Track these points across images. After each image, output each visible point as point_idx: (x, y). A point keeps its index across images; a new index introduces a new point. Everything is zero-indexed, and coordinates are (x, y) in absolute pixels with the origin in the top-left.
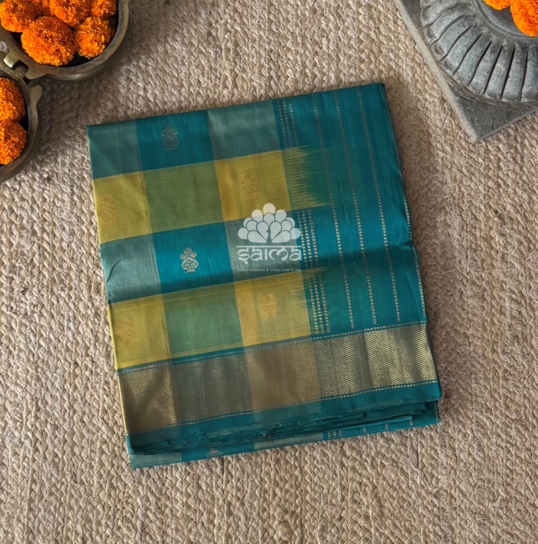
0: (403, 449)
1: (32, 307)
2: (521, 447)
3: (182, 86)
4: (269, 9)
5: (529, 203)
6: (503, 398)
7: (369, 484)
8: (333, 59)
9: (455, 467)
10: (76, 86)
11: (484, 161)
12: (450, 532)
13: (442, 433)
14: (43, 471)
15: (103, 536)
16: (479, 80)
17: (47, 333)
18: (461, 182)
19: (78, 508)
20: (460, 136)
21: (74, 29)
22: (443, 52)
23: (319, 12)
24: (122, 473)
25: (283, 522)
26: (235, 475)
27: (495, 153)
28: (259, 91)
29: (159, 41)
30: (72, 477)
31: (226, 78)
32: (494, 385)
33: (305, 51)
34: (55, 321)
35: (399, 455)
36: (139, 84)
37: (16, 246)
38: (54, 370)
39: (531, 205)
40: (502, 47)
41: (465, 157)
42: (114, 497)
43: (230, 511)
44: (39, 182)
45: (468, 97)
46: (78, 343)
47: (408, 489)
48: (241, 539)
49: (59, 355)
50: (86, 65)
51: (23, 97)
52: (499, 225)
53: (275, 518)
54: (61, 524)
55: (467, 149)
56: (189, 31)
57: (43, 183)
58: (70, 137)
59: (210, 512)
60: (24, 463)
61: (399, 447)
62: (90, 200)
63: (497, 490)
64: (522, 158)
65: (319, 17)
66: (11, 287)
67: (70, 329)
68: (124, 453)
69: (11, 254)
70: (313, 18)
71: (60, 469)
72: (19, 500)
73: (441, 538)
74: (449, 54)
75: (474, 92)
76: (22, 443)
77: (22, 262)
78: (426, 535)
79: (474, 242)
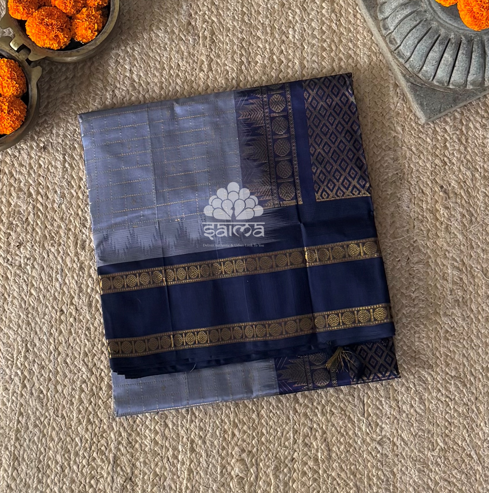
0: (350, 399)
1: (26, 260)
2: (459, 402)
3: (164, 68)
4: (242, 3)
5: (472, 180)
6: (444, 357)
7: (319, 429)
8: (298, 47)
9: (398, 417)
10: (71, 67)
11: (432, 141)
12: (392, 477)
13: (387, 386)
14: (29, 405)
15: (80, 465)
16: (428, 68)
17: (38, 283)
18: (410, 159)
19: (58, 439)
20: (411, 118)
21: (71, 18)
22: (397, 43)
23: (287, 6)
24: (99, 410)
25: (240, 460)
26: (199, 416)
27: (442, 134)
28: (231, 75)
29: (145, 29)
30: (54, 413)
31: (202, 62)
32: (435, 344)
33: (273, 40)
34: (45, 273)
35: (347, 404)
36: (126, 66)
37: (14, 206)
38: (42, 317)
39: (474, 182)
40: (450, 39)
41: (415, 137)
42: (91, 431)
43: (193, 448)
44: (36, 150)
45: (418, 83)
46: (64, 293)
47: (354, 435)
48: (202, 474)
49: (47, 303)
50: (80, 49)
51: (25, 76)
52: (444, 199)
53: (233, 456)
54: (42, 453)
55: (417, 129)
56: (172, 20)
57: (40, 151)
58: (64, 112)
59: (175, 449)
60: (13, 398)
61: (347, 397)
62: (79, 167)
63: (436, 441)
64: (467, 140)
65: (286, 10)
66: (8, 241)
67: (58, 280)
68: (101, 392)
69: (9, 212)
70: (282, 10)
71: (44, 405)
72: (7, 431)
73: (383, 482)
74: (402, 45)
75: (424, 78)
76: (13, 380)
77: (19, 220)
78: (369, 479)
79: (421, 213)
